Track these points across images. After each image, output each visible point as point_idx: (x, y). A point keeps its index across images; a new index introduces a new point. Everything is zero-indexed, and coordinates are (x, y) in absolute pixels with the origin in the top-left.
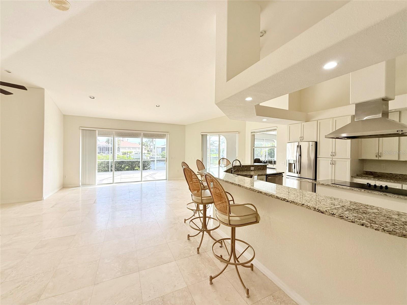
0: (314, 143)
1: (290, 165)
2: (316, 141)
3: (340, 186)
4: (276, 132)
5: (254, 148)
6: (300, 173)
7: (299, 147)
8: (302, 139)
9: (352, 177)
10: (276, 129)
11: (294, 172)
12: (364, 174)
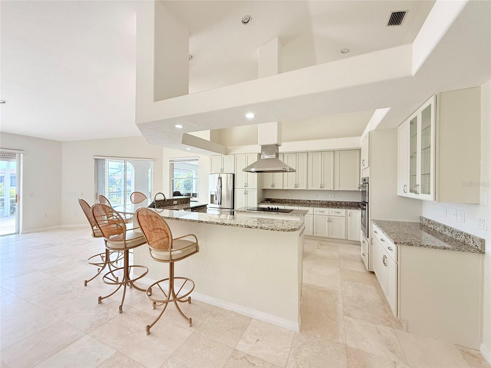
0: (232, 175)
1: (212, 196)
2: (234, 173)
3: (253, 211)
4: (198, 162)
5: (173, 179)
6: (221, 204)
7: (220, 178)
8: (222, 171)
9: (258, 203)
10: (198, 160)
11: (215, 203)
12: (265, 201)
